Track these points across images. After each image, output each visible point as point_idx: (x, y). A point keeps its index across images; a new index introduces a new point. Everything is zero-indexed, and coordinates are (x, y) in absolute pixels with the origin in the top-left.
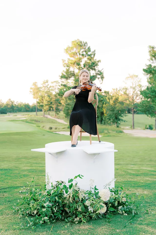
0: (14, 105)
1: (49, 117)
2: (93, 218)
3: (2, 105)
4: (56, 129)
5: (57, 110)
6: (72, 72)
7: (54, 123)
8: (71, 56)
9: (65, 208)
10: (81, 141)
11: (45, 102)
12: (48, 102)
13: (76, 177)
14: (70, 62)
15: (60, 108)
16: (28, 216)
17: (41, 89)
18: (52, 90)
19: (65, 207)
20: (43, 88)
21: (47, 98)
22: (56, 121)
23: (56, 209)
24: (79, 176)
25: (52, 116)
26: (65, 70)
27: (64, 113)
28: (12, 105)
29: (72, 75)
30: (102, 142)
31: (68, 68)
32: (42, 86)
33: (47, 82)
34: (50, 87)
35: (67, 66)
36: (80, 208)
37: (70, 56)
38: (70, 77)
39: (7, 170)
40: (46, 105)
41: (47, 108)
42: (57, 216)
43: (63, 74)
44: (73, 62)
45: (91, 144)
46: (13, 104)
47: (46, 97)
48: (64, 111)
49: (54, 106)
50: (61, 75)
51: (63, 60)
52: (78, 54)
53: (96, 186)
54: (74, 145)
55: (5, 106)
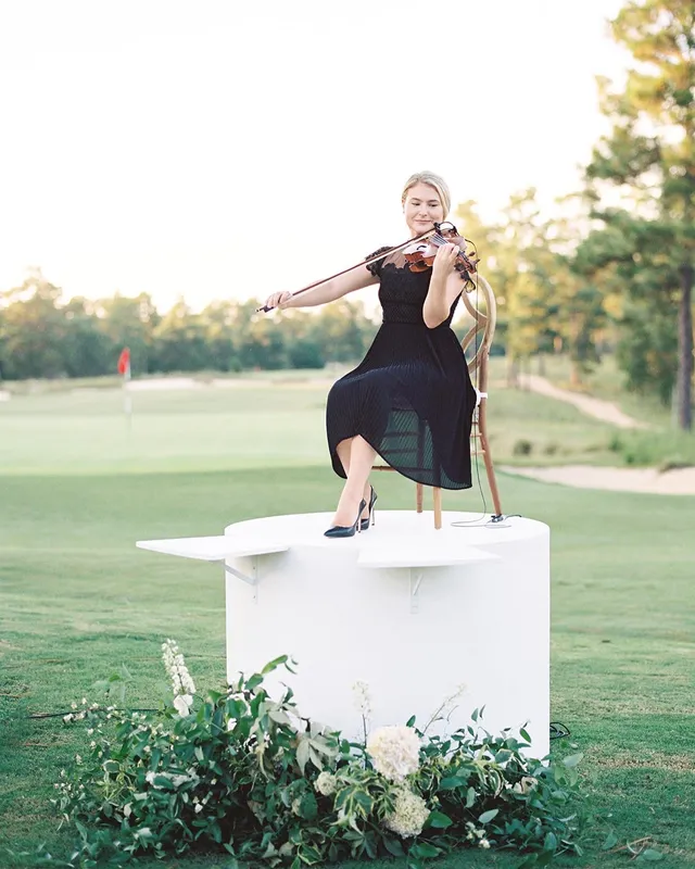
0: (361, 325)
1: (540, 385)
2: (353, 853)
3: (301, 323)
4: (551, 451)
5: (585, 350)
6: (651, 145)
7: (563, 420)
8: (643, 57)
9: (249, 803)
10: (420, 511)
11: (518, 310)
12: (536, 305)
13: (272, 666)
14: (637, 86)
15: (598, 337)
16: (100, 822)
17: (498, 237)
18: (557, 240)
19: (250, 799)
20: (510, 233)
21: (526, 285)
22: (574, 408)
23: (204, 801)
24: (283, 659)
25: (555, 380)
26: (610, 134)
27: (622, 367)
28: (352, 323)
29: (645, 158)
30: (507, 521)
31: (623, 121)
32: (503, 220)
33: (531, 196)
34: (546, 226)
35: (623, 112)
36: (298, 802)
37: (636, 56)
38: (635, 173)
39: (141, 639)
40: (524, 322)
41: (528, 340)
42: (201, 828)
43: (597, 154)
44: (650, 88)
45: (438, 525)
46: (358, 318)
47: (522, 281)
48: (621, 357)
49: (571, 330)
50: (589, 160)
51: (597, 78)
52: (682, 41)
53: (413, 718)
54: (342, 528)
55: (316, 331)
